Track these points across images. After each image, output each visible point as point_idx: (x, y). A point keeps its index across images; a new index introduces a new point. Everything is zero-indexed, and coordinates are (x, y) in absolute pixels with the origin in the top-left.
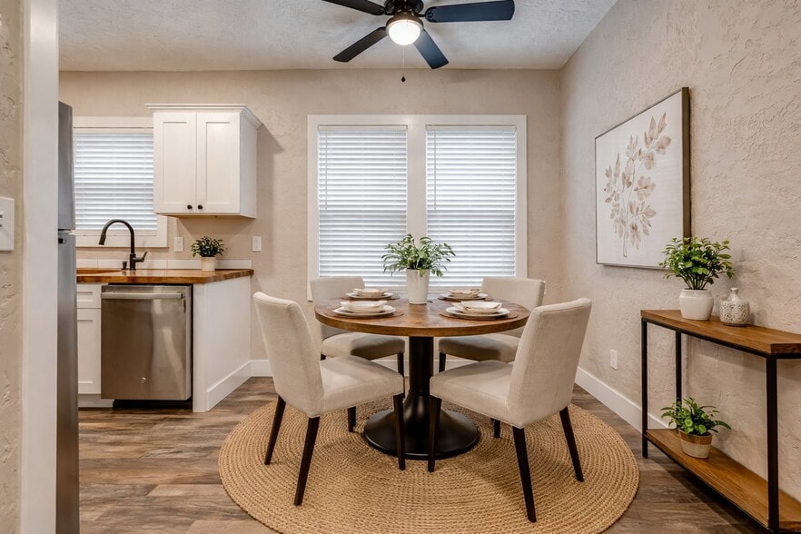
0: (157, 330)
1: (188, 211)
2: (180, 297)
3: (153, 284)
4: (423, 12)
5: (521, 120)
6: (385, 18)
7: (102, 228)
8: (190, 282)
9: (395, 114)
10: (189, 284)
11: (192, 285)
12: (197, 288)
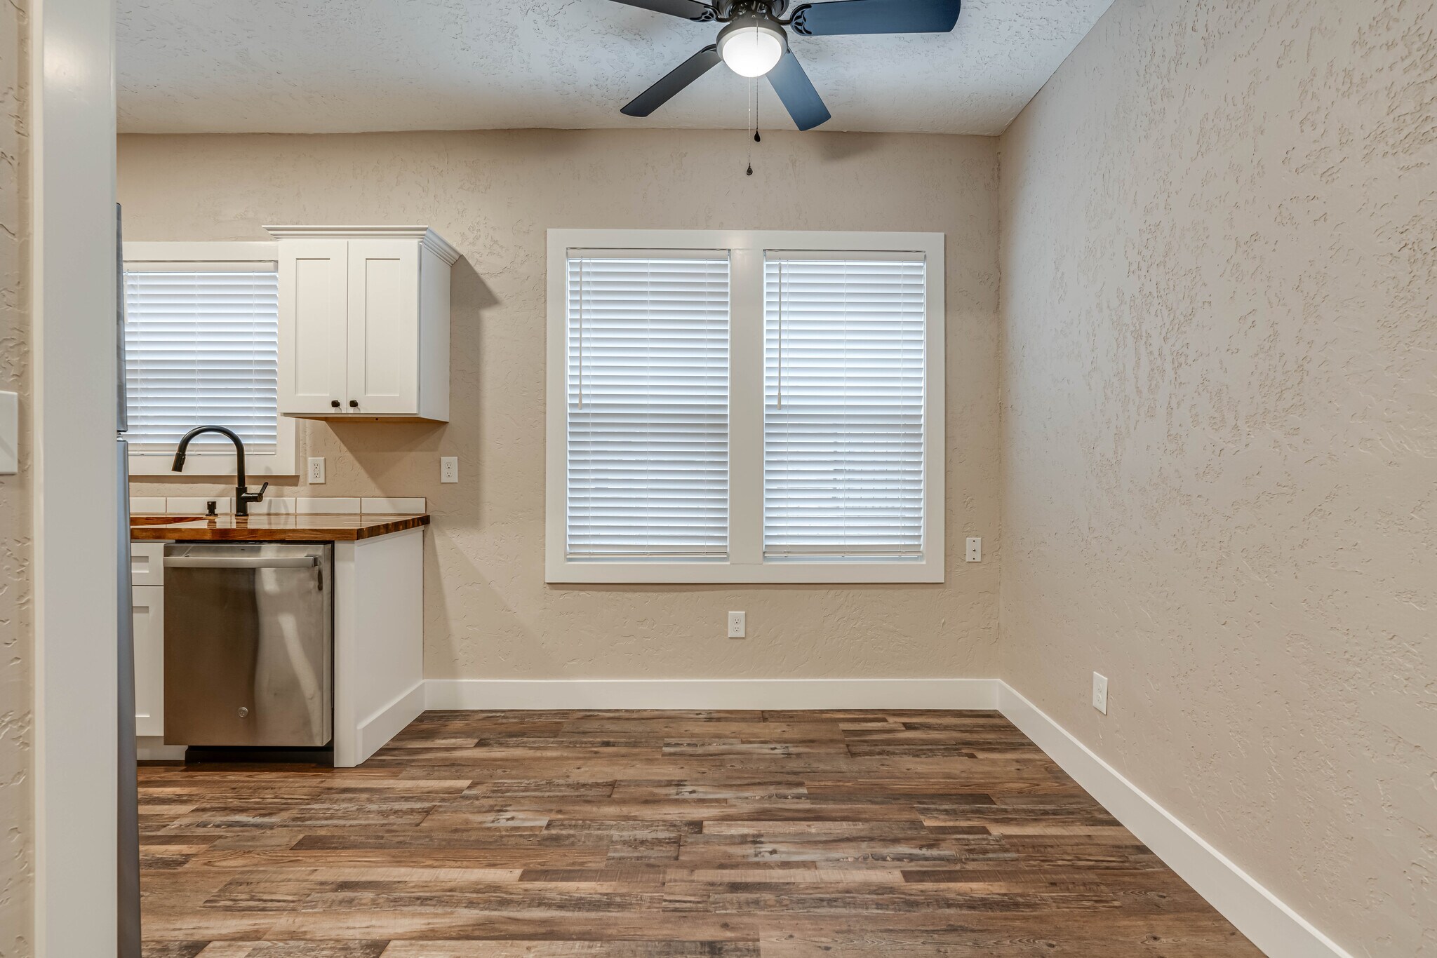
0: (266, 619)
1: (333, 410)
2: (311, 562)
3: (261, 542)
4: (786, 16)
5: (934, 241)
6: (715, 26)
7: (178, 442)
8: (328, 537)
9: (707, 228)
10: (328, 540)
11: (332, 542)
12: (340, 547)
